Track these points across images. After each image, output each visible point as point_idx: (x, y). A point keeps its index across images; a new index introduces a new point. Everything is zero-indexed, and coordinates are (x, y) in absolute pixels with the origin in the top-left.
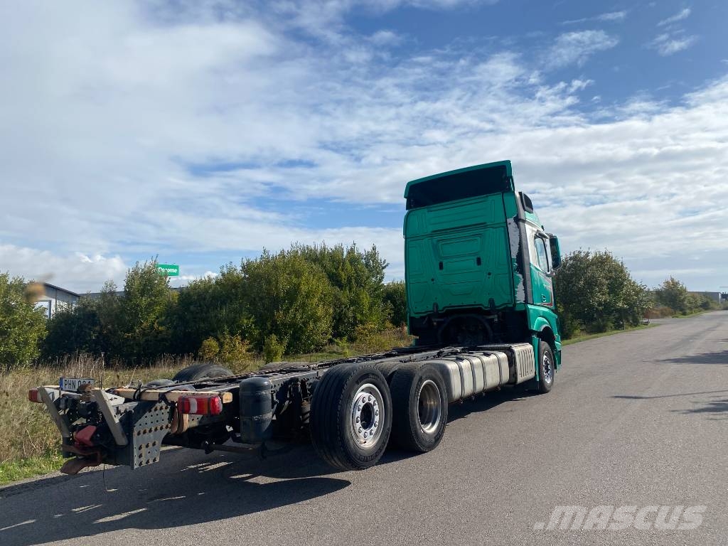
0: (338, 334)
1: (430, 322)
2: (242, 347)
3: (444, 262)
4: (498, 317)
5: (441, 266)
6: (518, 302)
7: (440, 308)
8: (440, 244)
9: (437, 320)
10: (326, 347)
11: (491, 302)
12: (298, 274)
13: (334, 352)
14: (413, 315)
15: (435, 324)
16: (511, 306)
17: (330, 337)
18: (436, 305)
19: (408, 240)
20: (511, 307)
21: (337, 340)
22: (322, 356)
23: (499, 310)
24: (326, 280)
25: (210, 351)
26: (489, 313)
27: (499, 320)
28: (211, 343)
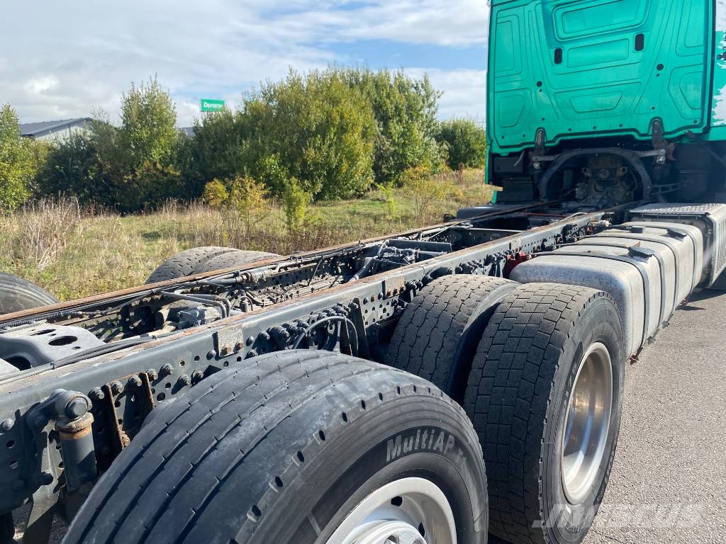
0: (381, 178)
1: (527, 161)
2: (256, 193)
3: (566, 48)
4: (666, 155)
5: (558, 57)
6: (715, 124)
7: (550, 137)
8: (559, 12)
9: (541, 159)
10: (369, 193)
11: (657, 124)
12: (334, 102)
13: (378, 200)
14: (496, 150)
15: (536, 165)
16: (699, 131)
17: (372, 181)
18: (542, 131)
19: (496, 9)
20: (698, 135)
21: (380, 186)
22: (363, 204)
23: (670, 141)
24: (370, 110)
25: (216, 196)
26: (647, 145)
27: (667, 160)
28: (217, 186)
